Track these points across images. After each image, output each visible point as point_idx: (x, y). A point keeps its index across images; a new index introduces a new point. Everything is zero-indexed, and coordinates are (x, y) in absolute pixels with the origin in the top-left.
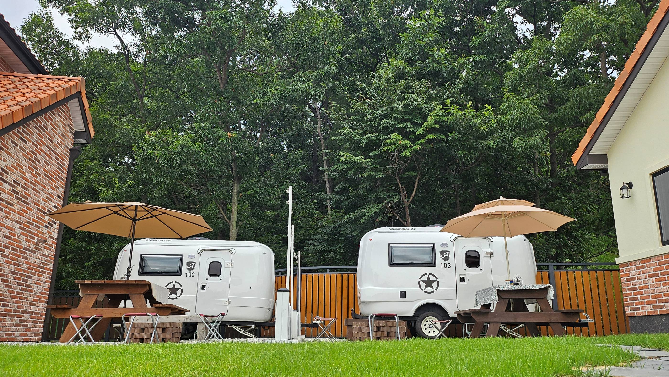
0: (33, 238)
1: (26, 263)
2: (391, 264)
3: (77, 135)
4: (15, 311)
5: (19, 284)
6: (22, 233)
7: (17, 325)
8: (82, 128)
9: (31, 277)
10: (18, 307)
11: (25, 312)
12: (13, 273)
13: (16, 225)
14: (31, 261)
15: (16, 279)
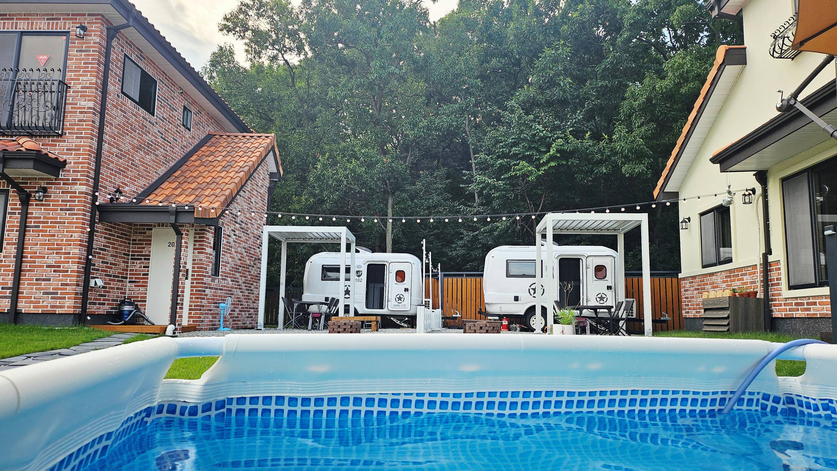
0: (252, 257)
1: (250, 275)
2: (508, 275)
3: (272, 175)
4: (247, 308)
5: (247, 290)
6: (247, 255)
7: (248, 317)
8: (275, 170)
9: (252, 284)
10: (248, 305)
11: (250, 308)
12: (244, 283)
13: (244, 250)
14: (252, 273)
15: (246, 286)
